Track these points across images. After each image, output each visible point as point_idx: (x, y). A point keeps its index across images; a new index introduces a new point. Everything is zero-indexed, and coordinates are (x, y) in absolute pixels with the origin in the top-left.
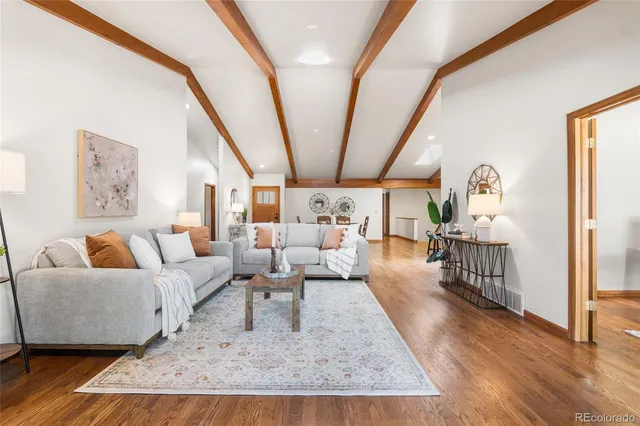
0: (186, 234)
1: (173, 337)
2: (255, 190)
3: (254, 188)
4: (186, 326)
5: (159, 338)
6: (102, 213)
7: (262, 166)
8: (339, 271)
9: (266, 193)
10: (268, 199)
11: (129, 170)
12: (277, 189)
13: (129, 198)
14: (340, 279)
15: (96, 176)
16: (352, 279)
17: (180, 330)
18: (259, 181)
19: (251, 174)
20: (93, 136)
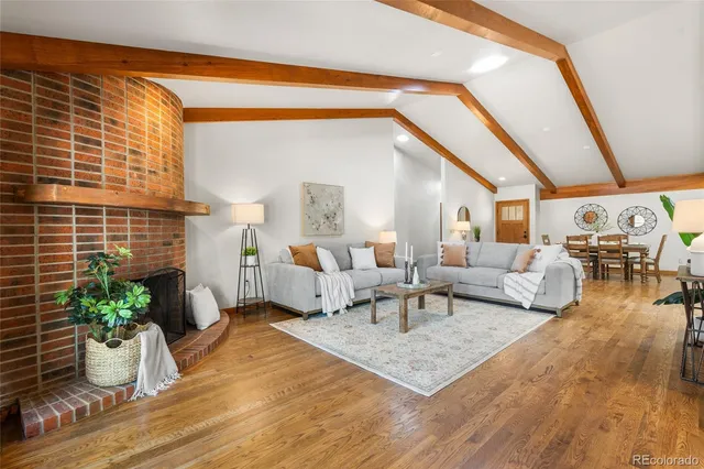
0: (372, 249)
1: (330, 315)
2: (499, 205)
3: (498, 203)
4: (342, 312)
5: (319, 313)
6: (317, 233)
7: (502, 179)
8: (517, 298)
9: (512, 209)
10: (513, 215)
11: (336, 203)
12: (526, 202)
13: (337, 222)
14: (519, 306)
15: (312, 209)
16: (532, 309)
17: (337, 312)
18: (502, 196)
19: (493, 188)
20: (310, 184)
